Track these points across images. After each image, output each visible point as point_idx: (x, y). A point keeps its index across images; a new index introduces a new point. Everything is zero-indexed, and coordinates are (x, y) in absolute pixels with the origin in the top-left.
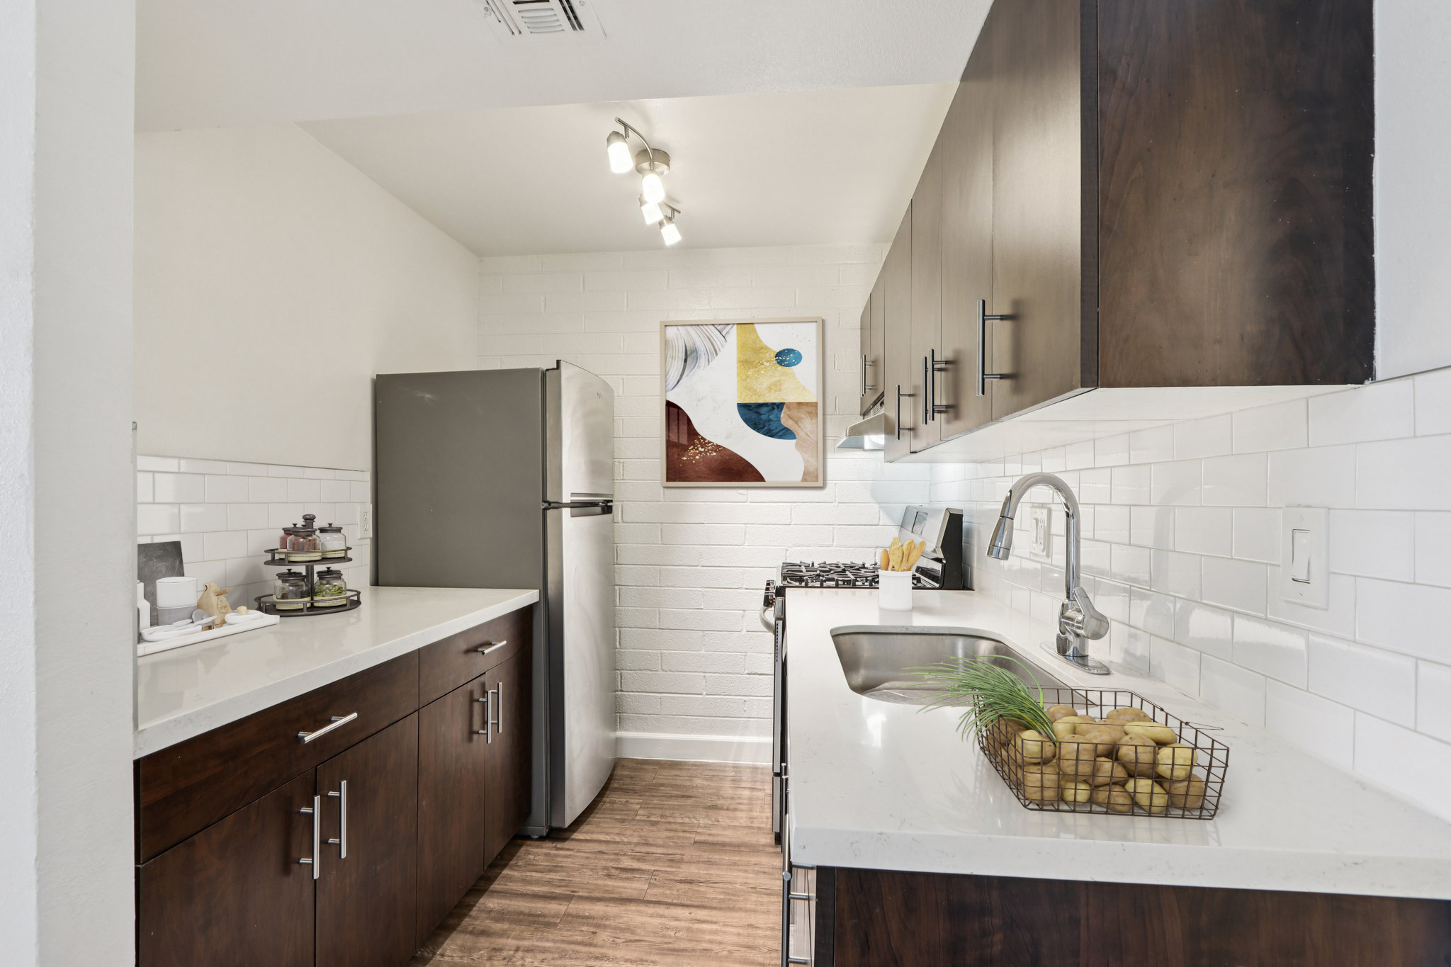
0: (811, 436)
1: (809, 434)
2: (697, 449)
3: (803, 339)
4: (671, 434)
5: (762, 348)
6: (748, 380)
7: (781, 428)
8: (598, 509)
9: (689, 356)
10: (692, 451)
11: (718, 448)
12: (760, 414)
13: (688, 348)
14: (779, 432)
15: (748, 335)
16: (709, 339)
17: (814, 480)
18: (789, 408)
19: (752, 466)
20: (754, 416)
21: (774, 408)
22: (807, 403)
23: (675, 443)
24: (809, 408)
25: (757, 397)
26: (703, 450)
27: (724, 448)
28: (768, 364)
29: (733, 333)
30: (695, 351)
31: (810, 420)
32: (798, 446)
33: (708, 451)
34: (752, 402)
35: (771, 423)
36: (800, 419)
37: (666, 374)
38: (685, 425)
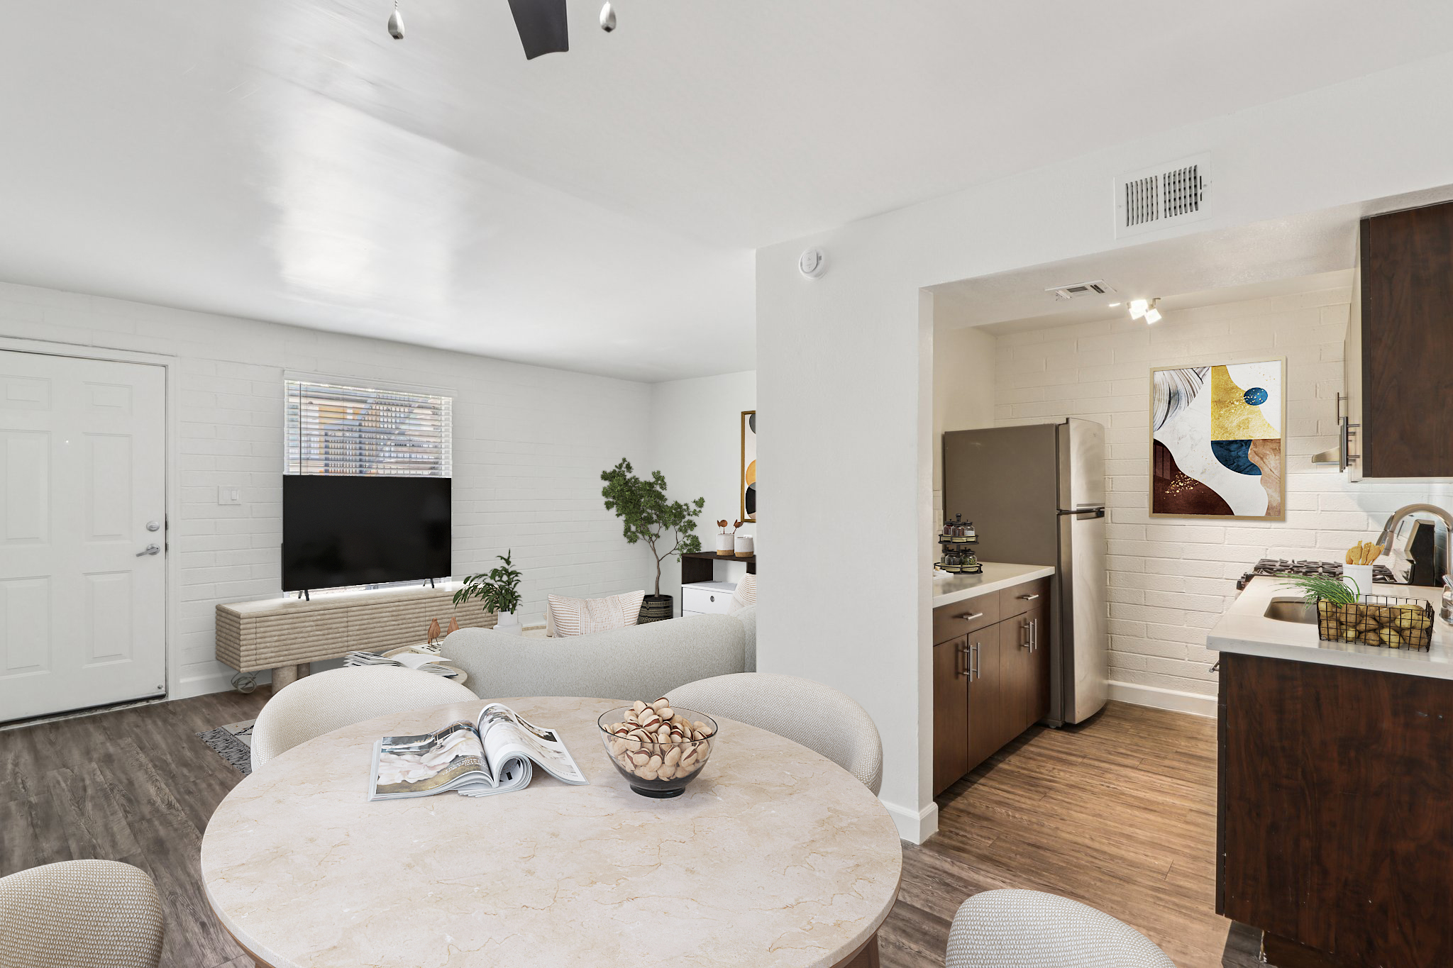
0: (1275, 472)
1: (1273, 470)
2: (1178, 484)
3: (1269, 377)
4: (1157, 469)
5: (1233, 388)
6: (1221, 418)
7: (1248, 464)
9: (1173, 398)
10: (1174, 485)
11: (1195, 483)
12: (1230, 451)
13: (1172, 391)
14: (1247, 468)
15: (1221, 377)
16: (1189, 382)
17: (1276, 513)
18: (1255, 444)
19: (1222, 500)
20: (1225, 453)
21: (1242, 445)
22: (1272, 440)
23: (1160, 477)
24: (1275, 445)
25: (1228, 435)
26: (1182, 484)
27: (1199, 482)
28: (1238, 403)
29: (1208, 379)
30: (1177, 393)
31: (1273, 456)
32: (1263, 482)
33: (1187, 486)
34: (1223, 440)
35: (1240, 459)
36: (1265, 455)
37: (1153, 416)
38: (1168, 461)
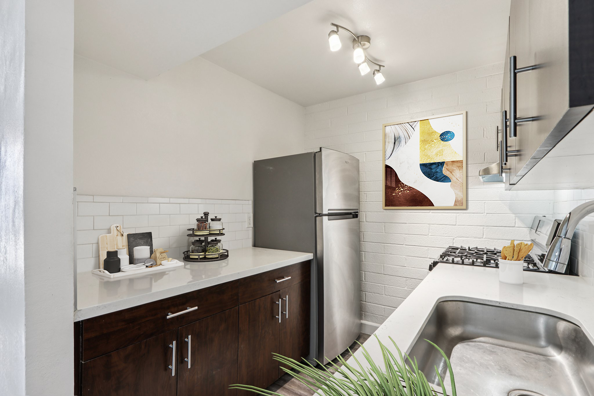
0: (459, 180)
2: (400, 189)
3: (455, 125)
4: (387, 182)
5: (432, 133)
6: (425, 150)
7: (443, 176)
8: (351, 216)
9: (397, 141)
10: (397, 190)
11: (410, 188)
12: (432, 169)
13: (396, 137)
14: (442, 178)
15: (426, 126)
16: (406, 131)
17: (461, 205)
18: (447, 164)
19: (428, 198)
20: (428, 170)
21: (439, 165)
22: (457, 161)
23: (389, 186)
24: (459, 164)
25: (430, 160)
26: (402, 190)
27: (413, 188)
28: (436, 141)
29: (418, 127)
30: (399, 137)
31: (459, 171)
32: (452, 186)
33: (405, 190)
34: (427, 163)
35: (437, 174)
36: (453, 170)
37: (385, 152)
38: (394, 177)
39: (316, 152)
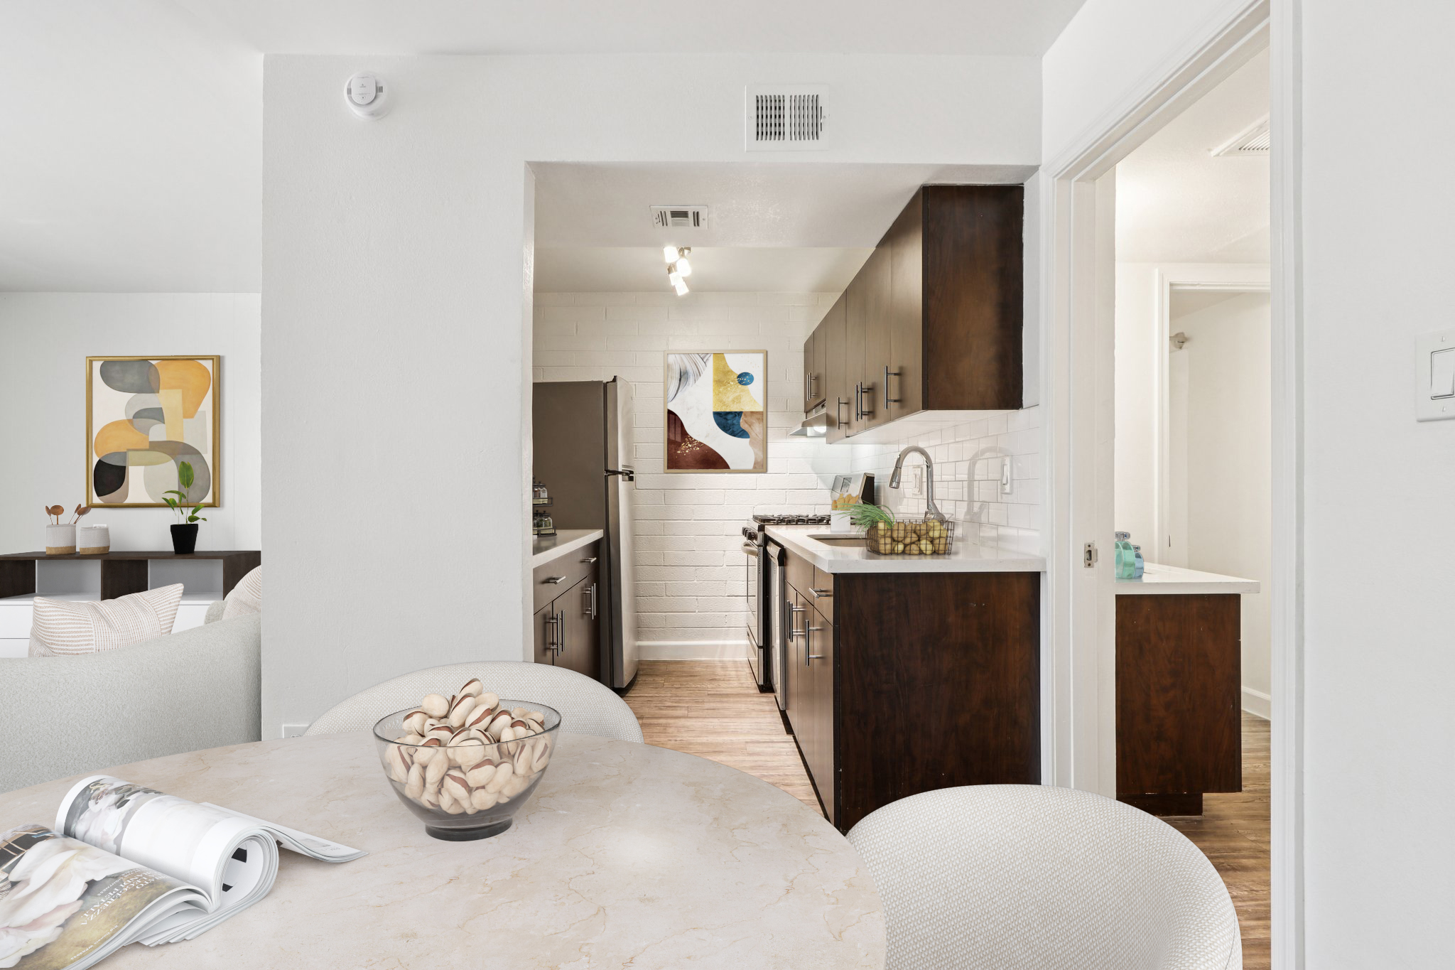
0: (759, 437)
1: (758, 434)
2: (687, 445)
3: (753, 365)
4: (670, 434)
5: (729, 372)
6: (720, 394)
7: (741, 430)
9: (683, 376)
10: (684, 447)
11: (701, 444)
12: (727, 420)
13: (682, 371)
14: (740, 432)
15: (720, 362)
16: (695, 364)
17: (761, 467)
18: (745, 415)
19: (722, 458)
20: (724, 421)
21: (736, 416)
22: (757, 412)
23: (673, 440)
24: (761, 416)
25: (725, 407)
26: (691, 446)
27: (704, 444)
28: (732, 384)
29: (711, 360)
30: (686, 372)
31: (758, 424)
32: (751, 443)
33: (694, 447)
34: (723, 411)
35: (735, 426)
36: (752, 423)
37: (666, 390)
38: (679, 427)
39: (607, 382)
